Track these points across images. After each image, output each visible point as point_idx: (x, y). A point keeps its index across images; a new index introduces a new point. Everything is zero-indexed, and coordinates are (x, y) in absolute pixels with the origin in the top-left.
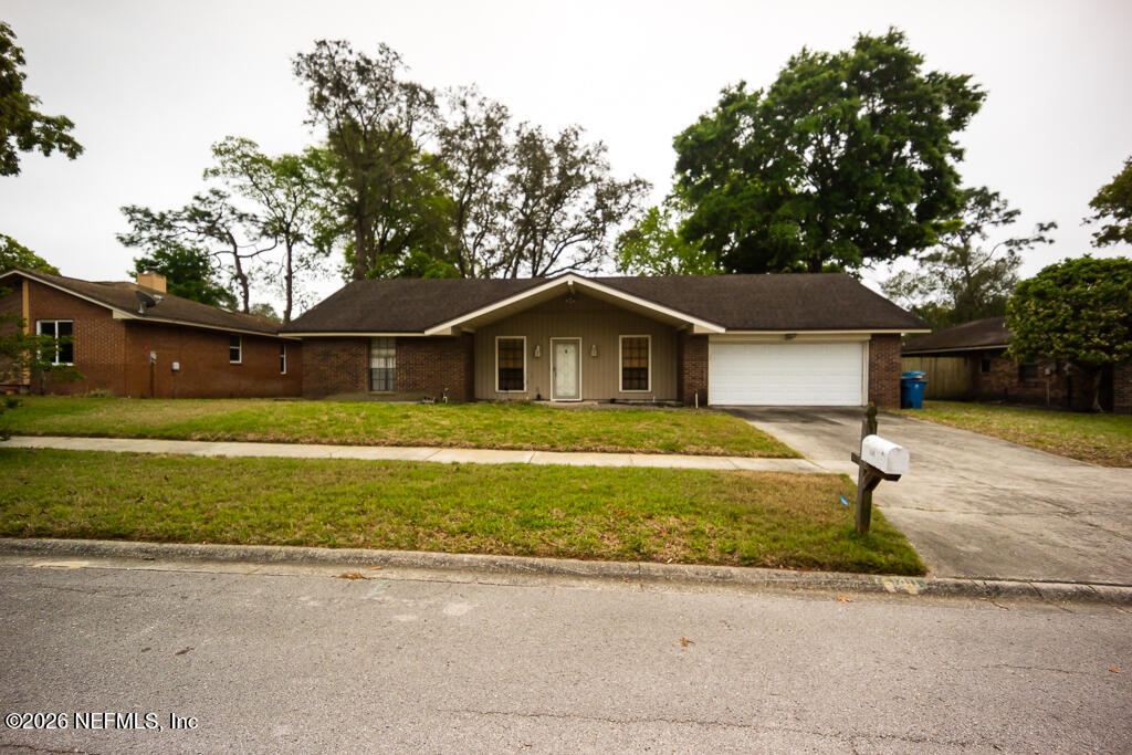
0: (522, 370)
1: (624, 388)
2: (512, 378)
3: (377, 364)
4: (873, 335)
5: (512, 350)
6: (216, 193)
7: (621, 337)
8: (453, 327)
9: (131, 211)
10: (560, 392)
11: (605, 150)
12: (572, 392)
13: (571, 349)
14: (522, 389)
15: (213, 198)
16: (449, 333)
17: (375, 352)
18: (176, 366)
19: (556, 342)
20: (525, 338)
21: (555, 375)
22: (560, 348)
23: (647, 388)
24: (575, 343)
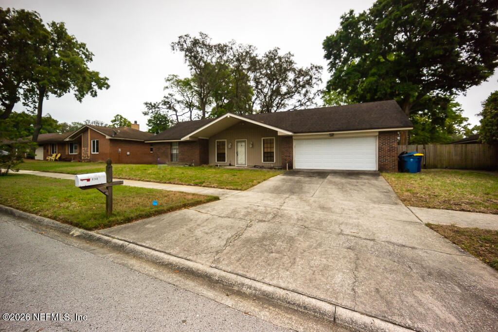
0: (225, 153)
1: (264, 161)
2: (221, 157)
3: (175, 152)
4: (379, 132)
5: (221, 145)
6: (170, 95)
7: (262, 139)
8: (190, 137)
9: (146, 104)
10: (239, 162)
11: (293, 56)
12: (244, 163)
13: (243, 144)
14: (225, 161)
15: (169, 96)
16: (188, 139)
17: (173, 147)
18: (128, 153)
19: (238, 142)
20: (226, 140)
21: (237, 155)
22: (239, 144)
23: (273, 161)
24: (245, 141)
